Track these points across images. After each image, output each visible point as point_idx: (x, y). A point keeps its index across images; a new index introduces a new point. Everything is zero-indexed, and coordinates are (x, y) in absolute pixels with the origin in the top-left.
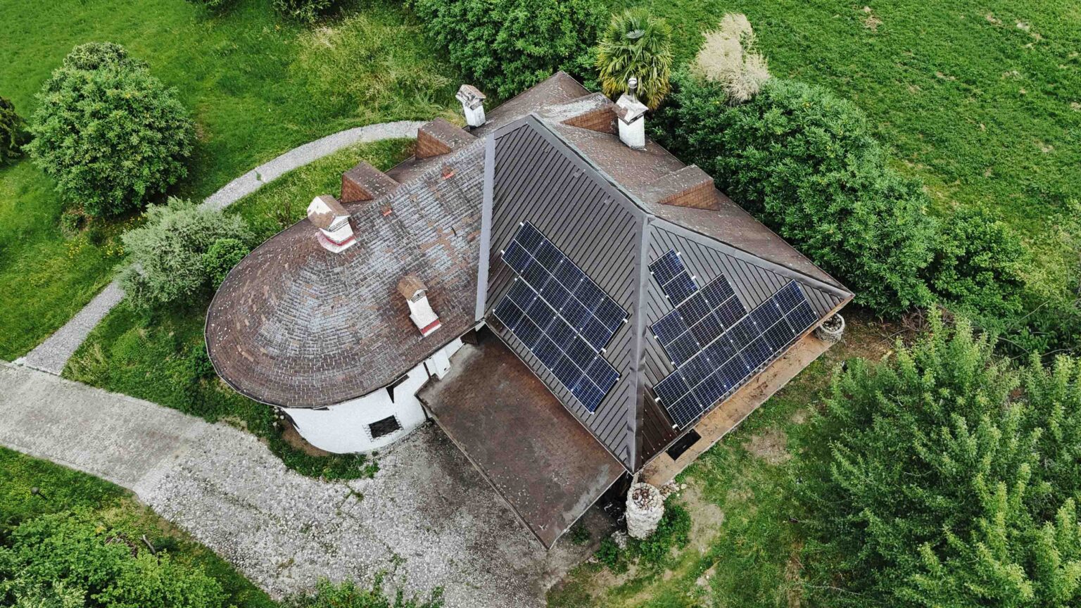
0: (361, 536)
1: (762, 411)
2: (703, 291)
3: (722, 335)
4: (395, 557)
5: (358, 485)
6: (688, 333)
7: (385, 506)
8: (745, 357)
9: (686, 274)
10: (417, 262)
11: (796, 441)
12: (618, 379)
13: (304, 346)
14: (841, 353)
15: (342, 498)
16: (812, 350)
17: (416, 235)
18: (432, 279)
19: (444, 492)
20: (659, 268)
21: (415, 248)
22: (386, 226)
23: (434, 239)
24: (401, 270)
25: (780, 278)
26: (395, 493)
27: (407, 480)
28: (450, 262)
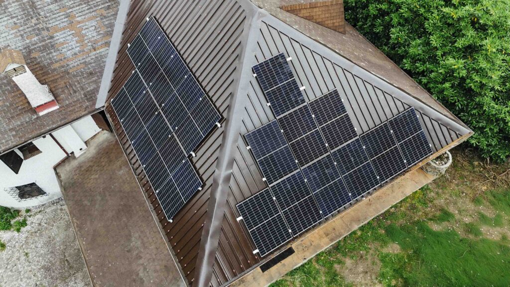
1: (359, 233)
2: (311, 104)
3: (325, 155)
5: (6, 235)
6: (286, 148)
7: (18, 259)
8: (348, 183)
9: (294, 82)
10: (43, 43)
11: (388, 270)
12: (200, 189)
14: (444, 187)
16: (416, 180)
17: (46, 17)
18: (56, 62)
19: (70, 255)
20: (264, 71)
21: (44, 30)
22: (16, 4)
23: (65, 24)
24: (24, 49)
25: (399, 104)
26: (31, 248)
27: (45, 239)
28: (78, 48)
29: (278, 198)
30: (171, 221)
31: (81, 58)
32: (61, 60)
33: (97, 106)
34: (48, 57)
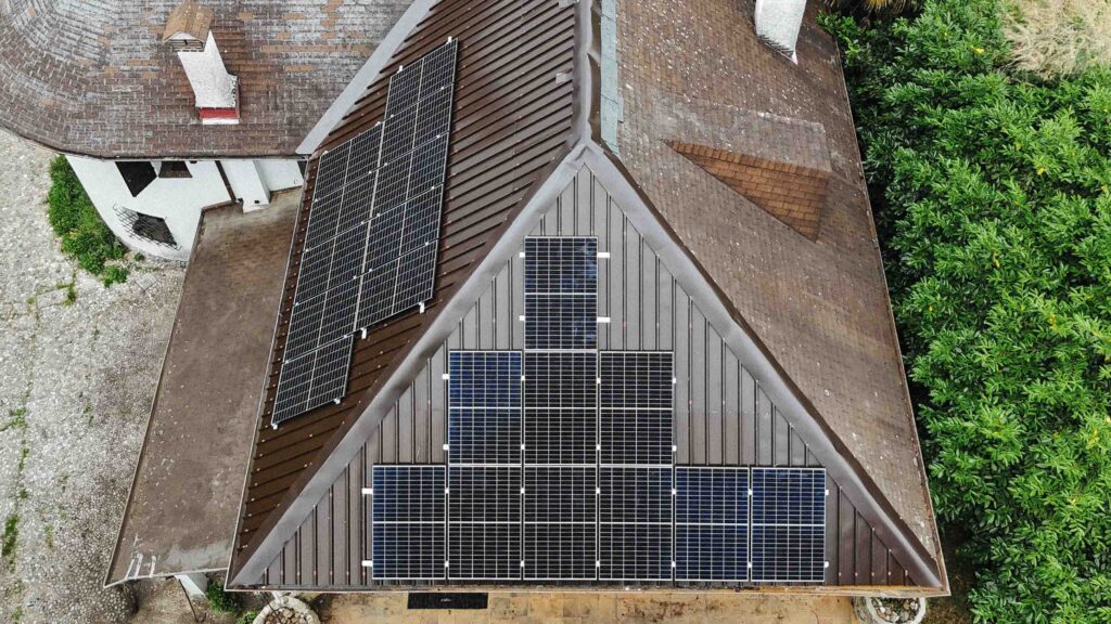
0: (21, 351)
2: (606, 358)
3: (584, 466)
4: (20, 413)
5: (87, 282)
6: (515, 413)
7: (81, 334)
8: (606, 540)
12: (338, 400)
13: (34, 24)
15: (55, 283)
18: (272, 43)
20: (544, 255)
25: (797, 447)
26: (108, 327)
27: (137, 323)
28: (318, 35)
29: (454, 494)
30: (275, 427)
31: (315, 54)
32: (282, 43)
33: (299, 151)
34: (263, 28)
